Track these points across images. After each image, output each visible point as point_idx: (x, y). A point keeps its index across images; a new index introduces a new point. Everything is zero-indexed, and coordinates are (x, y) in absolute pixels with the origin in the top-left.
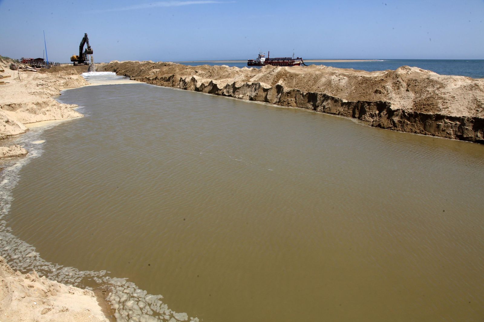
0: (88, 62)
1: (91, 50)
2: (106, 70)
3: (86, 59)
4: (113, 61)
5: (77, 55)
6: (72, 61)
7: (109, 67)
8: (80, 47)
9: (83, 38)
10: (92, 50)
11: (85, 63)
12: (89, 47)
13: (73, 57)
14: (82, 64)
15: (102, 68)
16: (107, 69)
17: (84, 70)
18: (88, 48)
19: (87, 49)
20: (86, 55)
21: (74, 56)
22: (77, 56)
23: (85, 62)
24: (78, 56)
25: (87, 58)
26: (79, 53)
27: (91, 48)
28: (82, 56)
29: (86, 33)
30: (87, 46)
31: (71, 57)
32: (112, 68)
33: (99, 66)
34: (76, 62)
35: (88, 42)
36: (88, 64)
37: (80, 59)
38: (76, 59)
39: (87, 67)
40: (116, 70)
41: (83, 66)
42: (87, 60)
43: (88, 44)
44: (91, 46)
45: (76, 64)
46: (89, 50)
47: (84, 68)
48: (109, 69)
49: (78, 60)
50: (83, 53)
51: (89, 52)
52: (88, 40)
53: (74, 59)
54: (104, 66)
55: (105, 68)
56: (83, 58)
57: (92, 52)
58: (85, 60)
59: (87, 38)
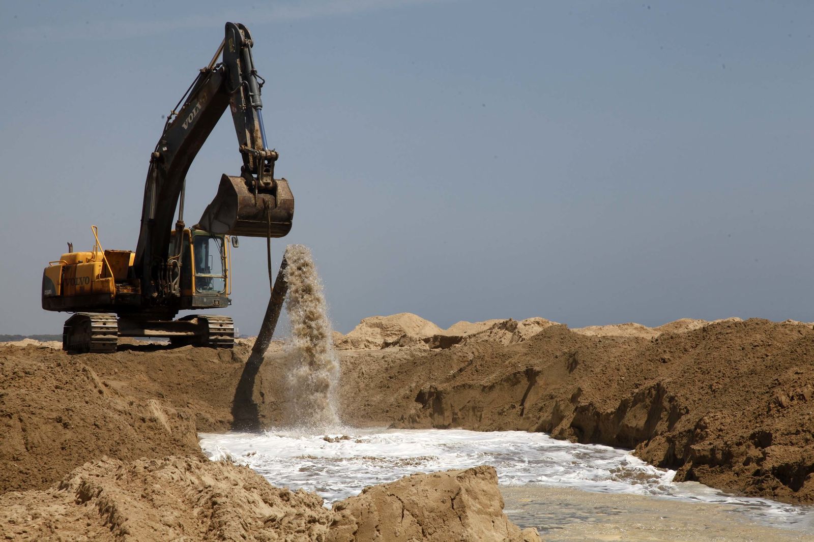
0: (216, 317)
1: (273, 190)
6: (50, 303)
7: (486, 381)
8: (157, 161)
9: (205, 74)
10: (282, 194)
11: (184, 324)
12: (259, 159)
13: (74, 260)
14: (156, 336)
15: (383, 387)
16: (453, 401)
17: (199, 407)
18: (246, 172)
19: (240, 185)
21: (83, 254)
22: (115, 258)
23: (182, 314)
24: (127, 255)
26: (142, 221)
27: (275, 177)
28: (166, 261)
29: (239, 24)
30: (241, 151)
31: (45, 270)
32: (519, 385)
33: (349, 364)
34: (101, 319)
35: (253, 104)
36: (222, 335)
37: (139, 288)
38: (99, 286)
39: (212, 366)
40: (612, 413)
41: (180, 359)
42: (205, 300)
43: (252, 132)
44: (276, 158)
45: (105, 334)
46: (254, 194)
47: (191, 375)
48: (475, 394)
49: (125, 291)
50: (173, 228)
51: (255, 217)
52: (252, 96)
53: (82, 288)
54: (400, 366)
55: (432, 390)
56: (171, 273)
57: (281, 219)
58: (191, 296)
59: (250, 69)
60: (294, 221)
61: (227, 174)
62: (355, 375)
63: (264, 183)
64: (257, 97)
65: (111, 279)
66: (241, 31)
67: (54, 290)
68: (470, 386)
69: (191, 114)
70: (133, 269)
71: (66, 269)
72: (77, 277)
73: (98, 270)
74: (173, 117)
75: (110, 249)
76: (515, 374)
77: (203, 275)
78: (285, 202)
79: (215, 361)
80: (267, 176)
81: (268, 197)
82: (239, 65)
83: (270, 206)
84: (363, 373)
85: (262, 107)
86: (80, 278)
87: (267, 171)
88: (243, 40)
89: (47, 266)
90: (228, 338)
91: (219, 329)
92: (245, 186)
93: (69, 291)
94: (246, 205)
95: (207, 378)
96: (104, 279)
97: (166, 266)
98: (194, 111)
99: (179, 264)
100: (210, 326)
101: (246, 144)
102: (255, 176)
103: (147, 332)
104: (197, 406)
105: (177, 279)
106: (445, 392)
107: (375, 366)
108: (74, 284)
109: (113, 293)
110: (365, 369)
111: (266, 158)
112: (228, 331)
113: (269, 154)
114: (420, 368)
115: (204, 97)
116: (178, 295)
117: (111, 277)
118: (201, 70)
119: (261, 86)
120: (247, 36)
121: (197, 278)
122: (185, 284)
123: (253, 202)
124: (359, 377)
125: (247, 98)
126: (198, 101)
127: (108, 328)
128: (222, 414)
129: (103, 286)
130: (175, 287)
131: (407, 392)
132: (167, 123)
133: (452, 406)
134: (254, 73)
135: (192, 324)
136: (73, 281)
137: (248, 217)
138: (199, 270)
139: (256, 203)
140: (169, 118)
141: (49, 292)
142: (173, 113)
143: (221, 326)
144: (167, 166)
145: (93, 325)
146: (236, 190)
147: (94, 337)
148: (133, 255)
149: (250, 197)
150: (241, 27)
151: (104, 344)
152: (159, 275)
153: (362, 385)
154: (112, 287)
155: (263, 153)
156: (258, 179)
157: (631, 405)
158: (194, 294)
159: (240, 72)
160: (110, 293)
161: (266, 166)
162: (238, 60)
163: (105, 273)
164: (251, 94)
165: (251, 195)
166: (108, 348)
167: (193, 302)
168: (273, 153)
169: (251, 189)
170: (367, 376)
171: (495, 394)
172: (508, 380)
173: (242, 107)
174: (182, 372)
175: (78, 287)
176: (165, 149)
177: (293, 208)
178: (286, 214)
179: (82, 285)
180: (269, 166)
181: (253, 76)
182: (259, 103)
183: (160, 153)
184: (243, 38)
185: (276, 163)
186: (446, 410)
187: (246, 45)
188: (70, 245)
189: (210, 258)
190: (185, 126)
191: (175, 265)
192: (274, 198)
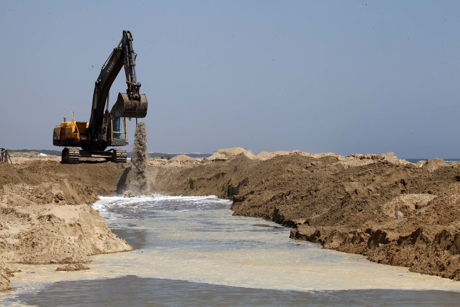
0: (120, 150)
1: (139, 99)
2: (192, 188)
3: (117, 136)
4: (227, 150)
5: (82, 121)
6: (56, 143)
7: (209, 177)
8: (97, 85)
9: (115, 50)
10: (143, 100)
11: (108, 153)
12: (133, 87)
13: (65, 125)
14: (95, 157)
15: (179, 179)
16: (197, 184)
17: (103, 185)
18: (128, 91)
19: (125, 97)
20: (116, 119)
21: (69, 123)
22: (81, 125)
23: (108, 148)
24: (85, 124)
25: (122, 131)
26: (92, 109)
27: (140, 93)
28: (101, 126)
29: (128, 31)
30: (127, 83)
31: (54, 129)
32: (219, 178)
33: (168, 170)
34: (73, 150)
35: (132, 64)
36: (121, 157)
37: (90, 137)
38: (73, 136)
39: (114, 170)
40: (236, 187)
41: (101, 167)
42: (117, 143)
43: (131, 75)
44: (140, 86)
45: (74, 156)
46: (131, 101)
47: (105, 173)
48: (205, 181)
49: (84, 139)
50: (104, 113)
51: (131, 110)
52: (132, 61)
53: (67, 137)
54: (186, 171)
55: (191, 180)
56: (103, 131)
57: (142, 111)
58: (111, 141)
59: (131, 50)
60: (147, 112)
61: (121, 93)
62: (169, 174)
63: (135, 96)
64: (134, 61)
65: (78, 134)
66: (128, 34)
67: (57, 138)
68: (203, 179)
69: (110, 67)
70: (88, 129)
71: (62, 129)
72: (66, 132)
73: (73, 130)
74: (104, 67)
75: (78, 121)
76: (218, 174)
77: (116, 132)
78: (144, 103)
79: (115, 168)
80: (136, 93)
81: (137, 102)
82: (127, 48)
83: (137, 105)
84: (172, 174)
85: (135, 65)
86: (67, 133)
87: (137, 91)
88: (129, 38)
89: (55, 127)
90: (124, 158)
91: (120, 155)
92: (128, 97)
93: (63, 138)
94: (127, 105)
95: (111, 174)
96: (75, 134)
97: (101, 128)
98: (111, 65)
99: (106, 127)
100: (117, 154)
101: (129, 80)
102: (132, 93)
103: (93, 155)
104: (102, 185)
105: (106, 134)
106: (194, 181)
107: (177, 171)
108: (65, 135)
109: (79, 140)
110: (173, 172)
111: (136, 86)
112: (124, 156)
113: (137, 84)
114: (192, 172)
115: (114, 60)
116: (106, 140)
117: (78, 133)
118: (114, 49)
119: (136, 56)
120: (131, 36)
121: (113, 133)
122: (109, 136)
123: (131, 104)
124: (171, 175)
125: (130, 61)
126: (113, 61)
127: (75, 154)
128: (112, 188)
129: (75, 137)
130: (105, 137)
131: (186, 181)
132: (102, 69)
133: (196, 186)
134: (133, 51)
135: (111, 152)
136: (64, 134)
137: (129, 110)
138: (114, 130)
139: (132, 104)
140: (103, 67)
141: (55, 138)
142: (104, 65)
143: (121, 153)
144: (101, 87)
145: (70, 152)
146: (124, 99)
147: (70, 157)
148: (88, 124)
149: (129, 102)
150: (129, 32)
151: (74, 160)
152: (98, 132)
153: (171, 178)
154: (78, 137)
155: (135, 84)
156: (132, 94)
157: (241, 184)
158: (112, 140)
159: (127, 51)
160: (77, 139)
161: (136, 89)
162: (127, 46)
163: (76, 131)
164: (131, 60)
165: (130, 101)
166: (76, 162)
167: (112, 143)
168: (139, 84)
169: (130, 99)
170: (174, 175)
171: (211, 181)
172: (216, 176)
173: (128, 65)
174: (102, 172)
175: (66, 136)
176: (100, 80)
177: (147, 106)
178: (144, 109)
179: (68, 136)
180: (137, 89)
181: (132, 53)
182: (134, 64)
183: (99, 82)
184: (129, 37)
185: (140, 87)
186: (194, 187)
187: (130, 40)
188: (65, 119)
189: (120, 125)
190: (108, 71)
191: (105, 128)
192: (139, 102)
